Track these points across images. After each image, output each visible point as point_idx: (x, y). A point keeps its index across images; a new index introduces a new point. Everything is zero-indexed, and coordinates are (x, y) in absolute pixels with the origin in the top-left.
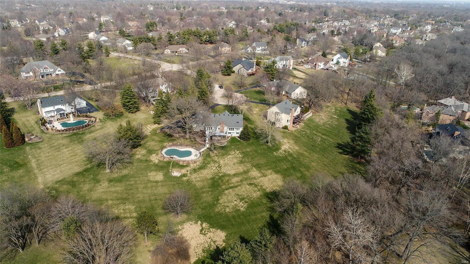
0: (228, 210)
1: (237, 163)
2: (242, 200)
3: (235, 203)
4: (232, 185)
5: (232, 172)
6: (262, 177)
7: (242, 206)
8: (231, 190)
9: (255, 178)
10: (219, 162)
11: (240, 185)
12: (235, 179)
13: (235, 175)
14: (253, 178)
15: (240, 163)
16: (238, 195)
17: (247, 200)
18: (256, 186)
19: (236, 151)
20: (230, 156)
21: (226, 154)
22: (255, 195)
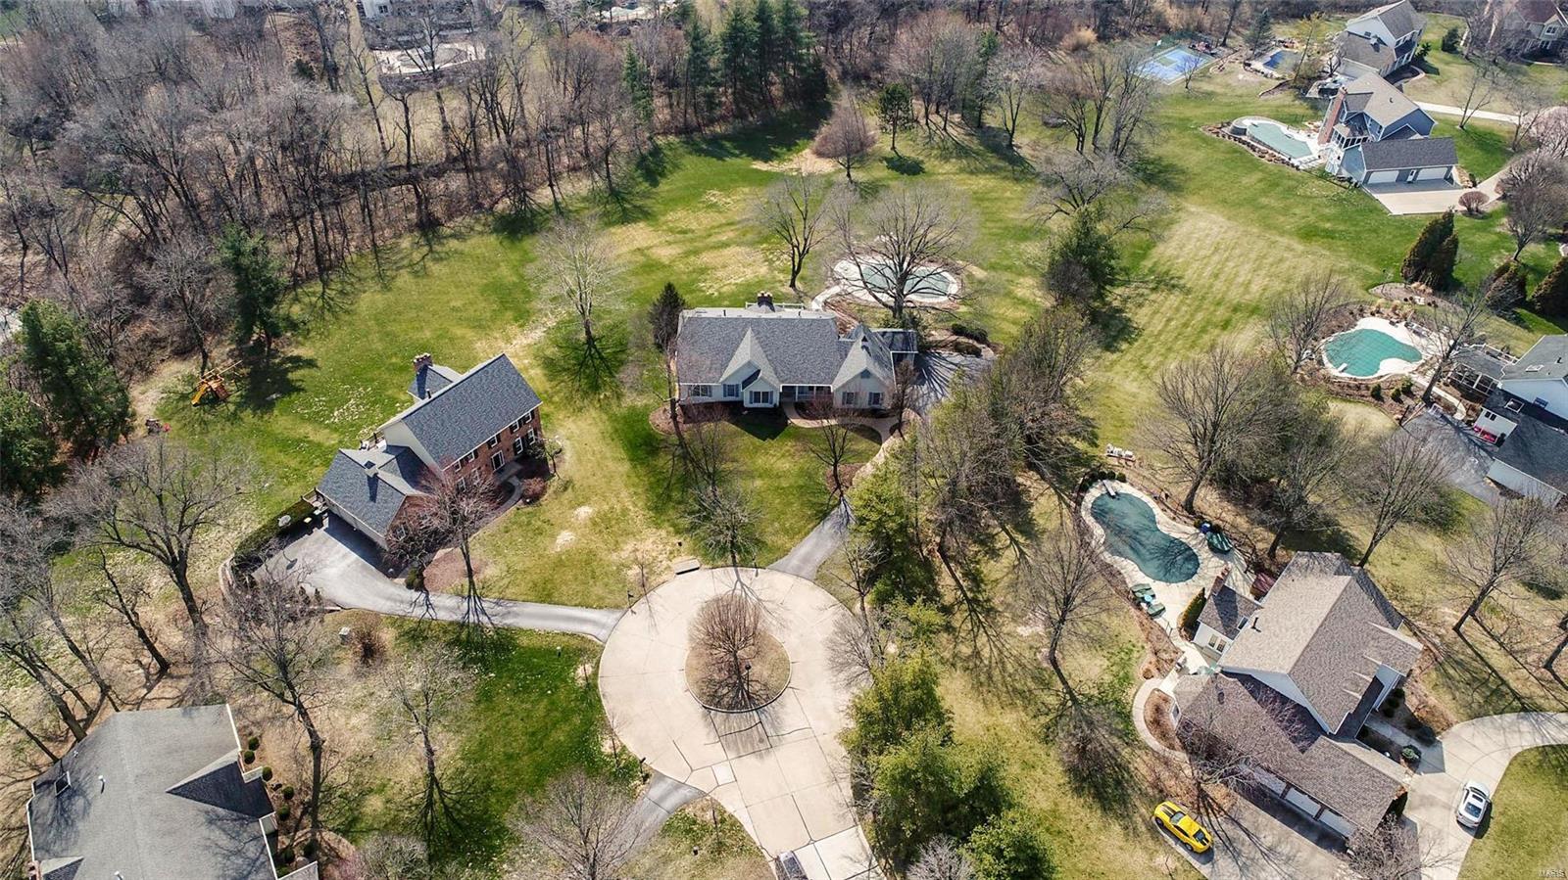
0: (746, 190)
1: (715, 268)
2: (712, 206)
3: (728, 200)
4: (733, 228)
5: (733, 249)
6: (648, 248)
7: (714, 196)
8: (737, 219)
9: (669, 243)
10: (772, 269)
11: (713, 227)
12: (724, 238)
13: (725, 245)
14: (675, 242)
15: (707, 269)
16: (720, 212)
17: (701, 205)
18: (671, 230)
19: (716, 294)
20: (738, 281)
21: (749, 285)
22: (680, 214)
